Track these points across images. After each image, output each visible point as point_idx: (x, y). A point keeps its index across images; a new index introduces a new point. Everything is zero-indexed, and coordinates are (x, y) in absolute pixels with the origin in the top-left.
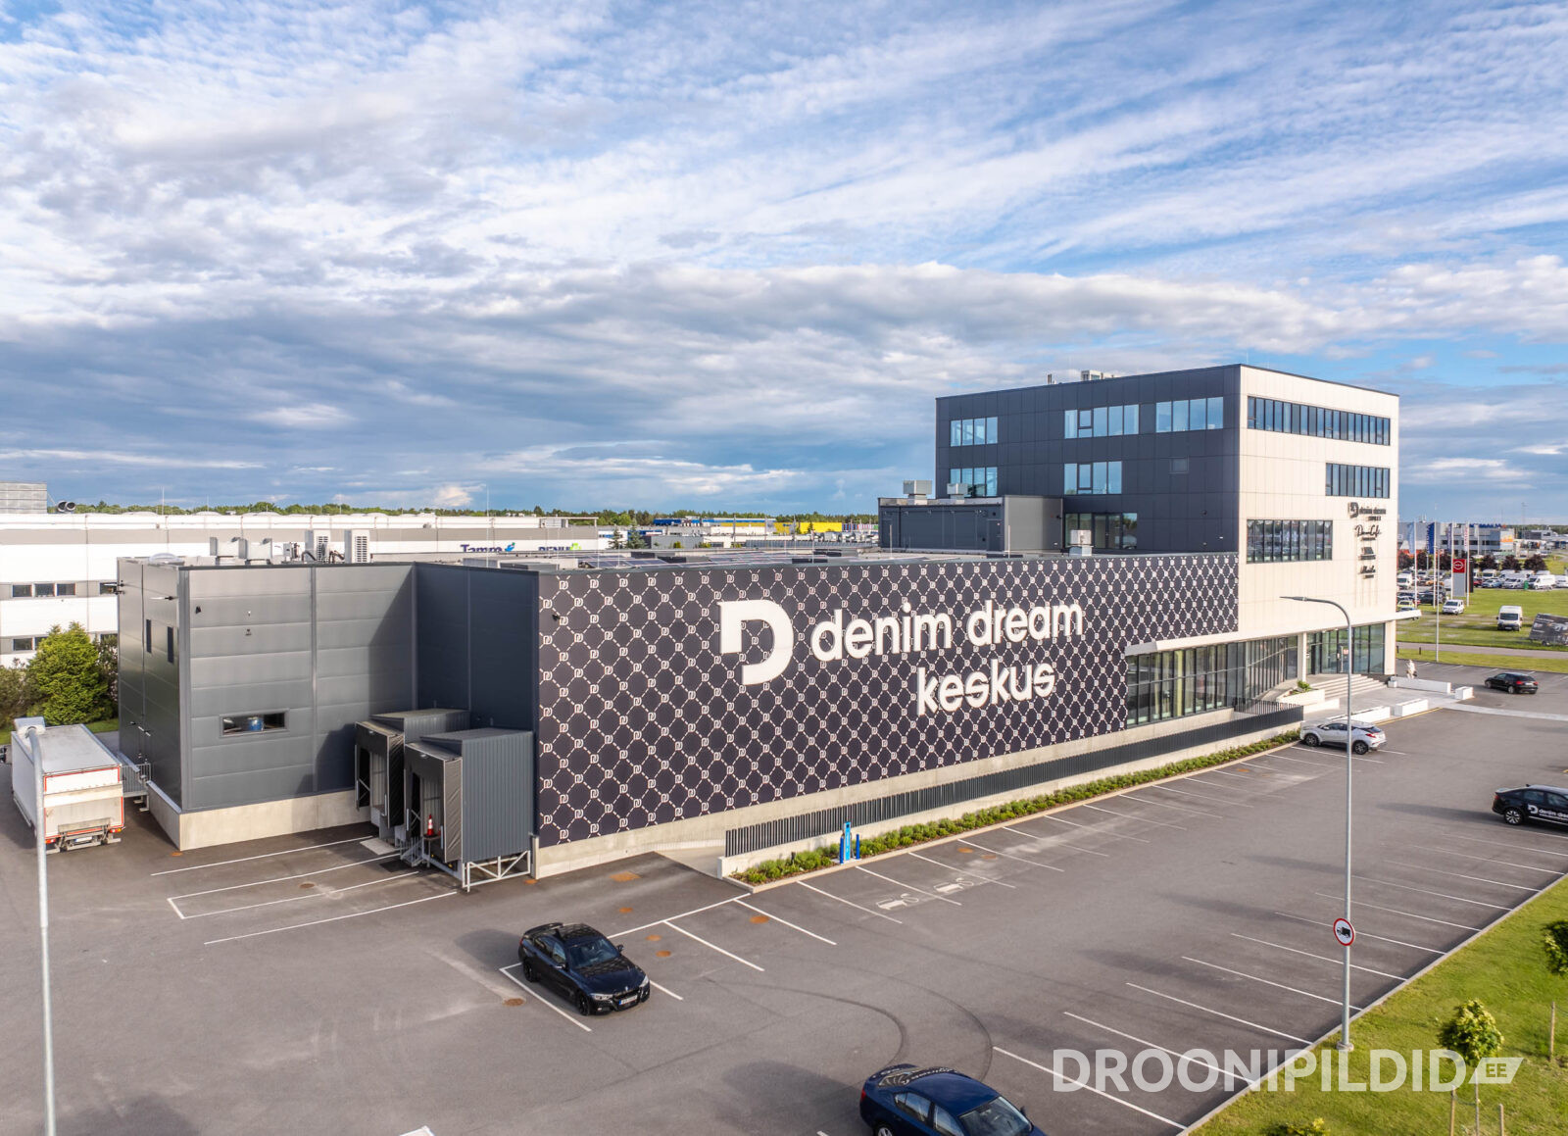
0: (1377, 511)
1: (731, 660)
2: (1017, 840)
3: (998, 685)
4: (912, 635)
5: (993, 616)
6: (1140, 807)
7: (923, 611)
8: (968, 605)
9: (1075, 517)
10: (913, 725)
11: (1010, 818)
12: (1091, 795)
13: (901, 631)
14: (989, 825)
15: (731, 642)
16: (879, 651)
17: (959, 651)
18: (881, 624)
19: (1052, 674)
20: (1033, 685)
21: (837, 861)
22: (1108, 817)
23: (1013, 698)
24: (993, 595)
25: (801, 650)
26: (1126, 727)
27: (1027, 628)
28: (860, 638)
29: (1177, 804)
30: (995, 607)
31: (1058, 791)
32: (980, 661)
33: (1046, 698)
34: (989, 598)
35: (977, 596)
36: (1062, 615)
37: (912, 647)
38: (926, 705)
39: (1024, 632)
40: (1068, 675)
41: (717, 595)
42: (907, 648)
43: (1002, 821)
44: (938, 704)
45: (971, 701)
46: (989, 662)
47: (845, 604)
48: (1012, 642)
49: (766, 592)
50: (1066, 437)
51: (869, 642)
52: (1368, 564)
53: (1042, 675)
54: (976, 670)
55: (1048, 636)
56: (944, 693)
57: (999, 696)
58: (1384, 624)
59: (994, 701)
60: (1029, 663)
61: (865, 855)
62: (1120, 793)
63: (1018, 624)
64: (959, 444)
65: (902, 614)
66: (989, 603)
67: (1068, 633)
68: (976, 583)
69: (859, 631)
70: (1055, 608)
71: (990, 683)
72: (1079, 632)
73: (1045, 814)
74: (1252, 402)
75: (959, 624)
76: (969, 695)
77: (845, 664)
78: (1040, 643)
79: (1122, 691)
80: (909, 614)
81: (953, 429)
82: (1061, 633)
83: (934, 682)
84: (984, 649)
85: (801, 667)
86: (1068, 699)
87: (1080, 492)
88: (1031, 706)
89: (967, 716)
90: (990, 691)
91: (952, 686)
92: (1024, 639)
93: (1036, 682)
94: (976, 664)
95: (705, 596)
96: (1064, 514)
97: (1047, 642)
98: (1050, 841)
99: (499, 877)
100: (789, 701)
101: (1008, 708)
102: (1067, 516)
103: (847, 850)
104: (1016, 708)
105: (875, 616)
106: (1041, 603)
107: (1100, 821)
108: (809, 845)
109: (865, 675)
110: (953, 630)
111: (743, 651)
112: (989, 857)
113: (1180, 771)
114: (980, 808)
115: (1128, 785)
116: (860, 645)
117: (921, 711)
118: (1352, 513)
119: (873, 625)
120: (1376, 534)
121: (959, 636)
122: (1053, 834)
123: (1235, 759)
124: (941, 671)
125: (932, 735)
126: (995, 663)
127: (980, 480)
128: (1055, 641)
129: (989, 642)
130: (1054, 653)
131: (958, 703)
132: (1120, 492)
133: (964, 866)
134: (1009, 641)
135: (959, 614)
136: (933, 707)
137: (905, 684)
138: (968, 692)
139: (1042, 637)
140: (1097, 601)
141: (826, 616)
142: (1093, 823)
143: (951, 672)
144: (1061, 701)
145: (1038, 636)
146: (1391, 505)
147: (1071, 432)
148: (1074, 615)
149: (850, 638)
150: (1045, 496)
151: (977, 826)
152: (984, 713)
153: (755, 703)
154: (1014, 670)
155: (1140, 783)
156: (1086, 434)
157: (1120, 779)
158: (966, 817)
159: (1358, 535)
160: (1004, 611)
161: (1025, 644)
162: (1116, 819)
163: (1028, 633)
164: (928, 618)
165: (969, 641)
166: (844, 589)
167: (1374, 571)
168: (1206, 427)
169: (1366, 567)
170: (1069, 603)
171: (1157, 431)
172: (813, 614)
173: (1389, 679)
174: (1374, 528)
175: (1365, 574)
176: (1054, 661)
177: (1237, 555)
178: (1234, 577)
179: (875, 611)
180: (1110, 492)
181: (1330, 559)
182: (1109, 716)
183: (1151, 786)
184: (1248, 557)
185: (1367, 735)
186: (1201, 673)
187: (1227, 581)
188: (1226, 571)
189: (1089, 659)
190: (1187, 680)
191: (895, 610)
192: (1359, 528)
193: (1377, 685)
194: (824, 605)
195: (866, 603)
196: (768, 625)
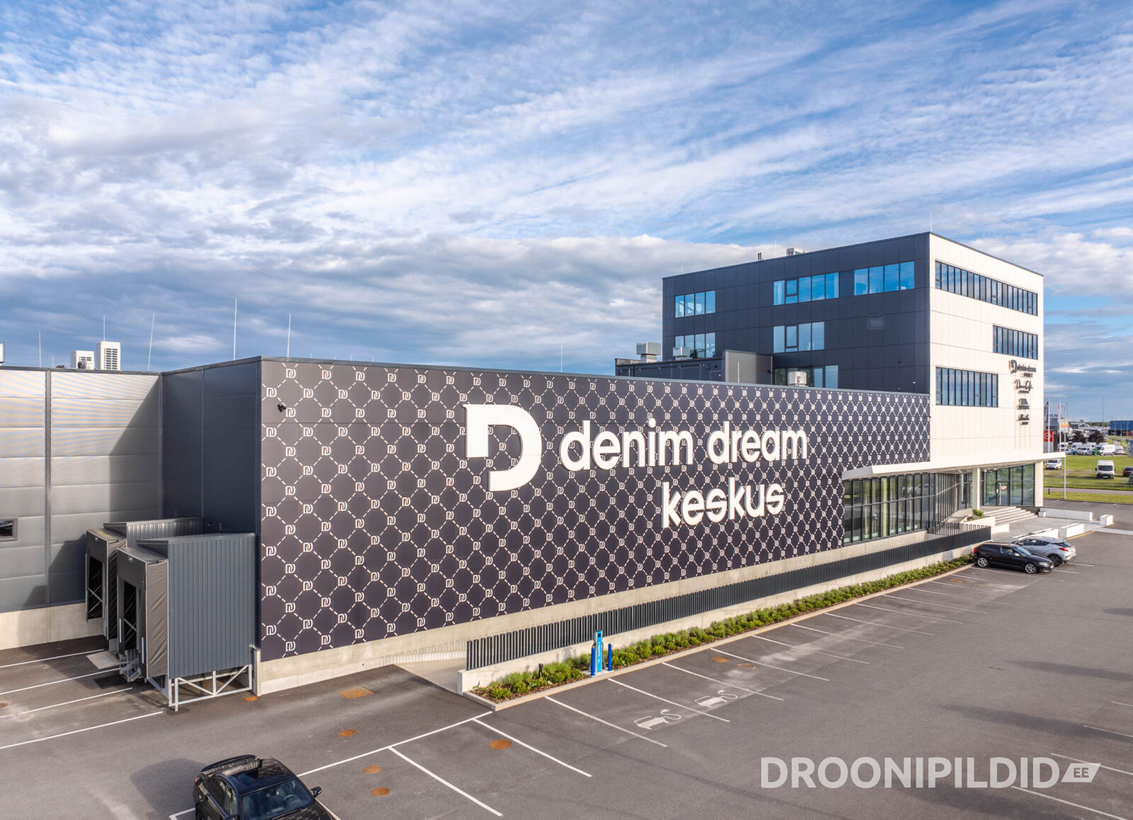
0: (1029, 369)
1: (477, 464)
2: (771, 649)
3: (735, 502)
4: (657, 450)
5: (730, 437)
6: (880, 614)
7: (667, 428)
8: (708, 425)
9: (783, 371)
10: (658, 538)
11: (758, 626)
12: (830, 604)
14: (739, 633)
15: (477, 446)
16: (626, 464)
17: (700, 468)
18: (628, 437)
19: (781, 494)
20: (765, 503)
21: (588, 673)
22: (853, 625)
23: (748, 515)
24: (730, 417)
25: (550, 458)
26: (843, 545)
27: (759, 450)
28: (607, 450)
29: (911, 611)
30: (732, 429)
31: (798, 600)
32: (718, 479)
33: (777, 516)
34: (727, 420)
35: (716, 417)
36: (790, 440)
38: (670, 519)
39: (757, 453)
40: (795, 496)
41: (463, 397)
43: (751, 629)
44: (681, 517)
45: (711, 515)
46: (727, 480)
47: (593, 415)
48: (747, 462)
49: (514, 398)
50: (775, 304)
51: (616, 455)
52: (1024, 412)
53: (773, 495)
54: (715, 487)
55: (778, 459)
56: (686, 508)
57: (736, 513)
58: (1034, 464)
59: (732, 516)
60: (762, 483)
61: (617, 667)
62: (855, 601)
63: (752, 446)
64: (683, 315)
65: (647, 429)
66: (727, 424)
67: (795, 456)
68: (715, 404)
69: (607, 443)
70: (784, 432)
71: (727, 499)
72: (805, 456)
73: (791, 622)
74: (939, 265)
75: (700, 442)
76: (709, 510)
77: (593, 474)
78: (771, 465)
79: (840, 512)
80: (654, 429)
81: (677, 304)
82: (790, 456)
83: (677, 496)
84: (723, 467)
85: (550, 476)
86: (795, 518)
87: (788, 350)
88: (764, 523)
89: (707, 531)
90: (728, 508)
91: (693, 501)
92: (758, 460)
93: (768, 501)
94: (715, 483)
95: (450, 397)
96: (774, 369)
97: (777, 464)
98: (804, 649)
99: (215, 694)
100: (538, 507)
101: (744, 524)
102: (776, 371)
103: (598, 661)
104: (751, 524)
105: (621, 429)
106: (771, 427)
107: (846, 628)
108: (558, 656)
109: (612, 487)
110: (694, 448)
111: (490, 457)
112: (746, 667)
113: (902, 582)
114: (728, 617)
115: (861, 595)
116: (607, 457)
117: (666, 524)
118: (1012, 369)
119: (620, 438)
120: (1030, 388)
121: (700, 453)
122: (805, 642)
123: (946, 572)
124: (683, 487)
125: (675, 547)
126: (732, 481)
127: (700, 346)
128: (784, 464)
129: (727, 461)
130: (783, 474)
131: (699, 517)
132: (822, 347)
133: (722, 677)
134: (745, 461)
135: (700, 435)
136: (677, 521)
137: (650, 498)
138: (708, 508)
139: (773, 460)
140: (819, 429)
141: (575, 426)
142: (841, 630)
143: (692, 488)
144: (789, 519)
145: (770, 457)
146: (1039, 364)
147: (779, 299)
148: (800, 440)
149: (599, 450)
150: (758, 354)
151: (727, 635)
152: (722, 529)
153: (502, 511)
154: (749, 488)
155: (871, 593)
156: (792, 300)
157: (852, 589)
158: (715, 626)
159: (1017, 388)
160: (740, 432)
161: (758, 465)
162: (861, 626)
163: (761, 454)
164: (671, 435)
165: (709, 459)
166: (592, 401)
167: (1028, 419)
168: (900, 288)
169: (1022, 415)
170: (796, 429)
171: (855, 294)
172: (561, 424)
173: (1039, 511)
174: (1028, 383)
175: (1022, 421)
176: (783, 482)
177: (929, 397)
178: (927, 416)
179: (622, 424)
180: (813, 349)
181: (997, 406)
182: (829, 534)
183: (882, 596)
184: (937, 400)
185: (1060, 549)
186: (902, 499)
187: (921, 419)
188: (921, 410)
189: (813, 481)
190: (891, 504)
191: (641, 424)
192: (1017, 382)
193: (1029, 515)
194: (572, 415)
195: (613, 415)
196: (516, 431)
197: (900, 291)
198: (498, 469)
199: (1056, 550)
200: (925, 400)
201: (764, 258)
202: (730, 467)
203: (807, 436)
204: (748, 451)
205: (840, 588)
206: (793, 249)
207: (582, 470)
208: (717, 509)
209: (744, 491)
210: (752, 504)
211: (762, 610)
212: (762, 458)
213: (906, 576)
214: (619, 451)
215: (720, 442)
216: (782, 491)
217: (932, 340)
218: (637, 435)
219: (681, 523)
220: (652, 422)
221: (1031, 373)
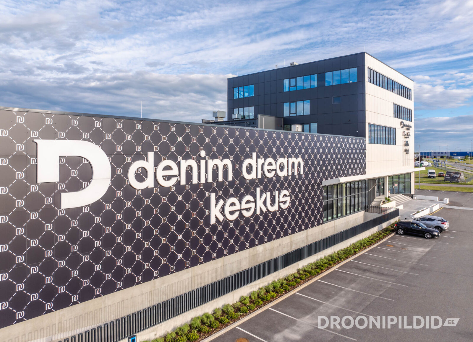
0: (408, 126)
3: (260, 203)
4: (207, 172)
5: (257, 162)
7: (214, 157)
8: (242, 155)
9: (289, 126)
10: (208, 230)
12: (320, 271)
13: (199, 169)
15: (48, 173)
16: (183, 182)
17: (237, 182)
18: (184, 164)
19: (288, 196)
20: (279, 202)
23: (268, 210)
24: (257, 150)
25: (119, 181)
26: (323, 223)
27: (275, 170)
28: (168, 173)
30: (258, 157)
32: (249, 189)
33: (286, 209)
34: (255, 152)
35: (247, 150)
36: (293, 163)
37: (207, 180)
38: (216, 217)
39: (274, 172)
40: (297, 196)
41: (34, 133)
42: (203, 181)
43: (268, 301)
44: (224, 216)
45: (245, 213)
46: (255, 190)
47: (156, 149)
49: (85, 135)
50: (284, 91)
51: (175, 176)
52: (407, 148)
53: (283, 197)
54: (247, 194)
55: (286, 175)
56: (228, 209)
57: (261, 210)
58: (410, 173)
59: (258, 212)
60: (276, 190)
62: (335, 268)
63: (270, 167)
64: (238, 98)
65: (199, 159)
66: (254, 154)
67: (296, 173)
68: (247, 142)
69: (168, 168)
70: (290, 159)
71: (255, 202)
72: (302, 173)
73: (295, 291)
74: (369, 71)
75: (237, 166)
76: (243, 209)
77: (156, 191)
78: (282, 179)
79: (321, 204)
80: (204, 158)
81: (235, 93)
82: (293, 173)
83: (221, 202)
84: (252, 181)
85: (119, 194)
86: (297, 210)
87: (291, 115)
88: (278, 214)
89: (242, 222)
90: (256, 207)
91: (233, 204)
92: (274, 176)
93: (280, 201)
95: (20, 134)
96: (284, 125)
97: (286, 178)
98: (305, 323)
100: (109, 218)
101: (265, 216)
102: (285, 126)
104: (270, 216)
105: (180, 158)
106: (282, 156)
107: (333, 295)
109: (172, 198)
110: (233, 170)
111: (62, 180)
113: (360, 249)
115: (338, 262)
116: (169, 178)
117: (213, 221)
118: (402, 126)
119: (179, 164)
120: (409, 135)
121: (237, 173)
123: (382, 239)
124: (226, 195)
125: (220, 236)
126: (258, 190)
127: (246, 114)
128: (290, 178)
129: (255, 177)
130: (289, 184)
131: (237, 214)
132: (309, 114)
134: (266, 177)
135: (237, 161)
136: (221, 218)
137: (201, 204)
139: (283, 176)
140: (310, 157)
141: (142, 156)
142: (330, 297)
143: (232, 196)
144: (293, 211)
145: (282, 174)
146: (412, 124)
147: (286, 89)
148: (299, 163)
149: (160, 173)
150: (275, 117)
151: (250, 310)
152: (252, 220)
153: (75, 223)
154: (269, 194)
155: (344, 260)
156: (293, 89)
157: (332, 257)
159: (404, 135)
160: (263, 159)
161: (274, 179)
163: (276, 173)
164: (217, 161)
165: (243, 177)
166: (156, 138)
167: (409, 151)
168: (349, 82)
169: (406, 149)
170: (297, 157)
171: (326, 86)
172: (129, 155)
173: (413, 196)
174: (408, 133)
175: (406, 152)
176: (290, 189)
177: (365, 139)
178: (364, 149)
179: (180, 154)
180: (304, 114)
181: (395, 145)
182: (315, 218)
183: (350, 261)
184: (369, 141)
185: (441, 223)
186: (352, 195)
187: (362, 151)
188: (362, 146)
189: (307, 188)
190: (347, 197)
191: (195, 155)
192: (404, 132)
193: (408, 199)
194: (139, 149)
195: (173, 149)
196: (88, 161)
197: (349, 83)
198: (70, 191)
199: (439, 223)
200: (364, 141)
201: (279, 67)
202: (257, 181)
203: (303, 161)
204: (268, 170)
205: (325, 257)
206: (293, 63)
207: (147, 188)
208: (249, 208)
209: (266, 196)
210: (271, 204)
211: (276, 281)
212: (276, 175)
213: (361, 244)
214: (177, 173)
215: (250, 166)
216: (289, 194)
217: (366, 109)
218: (192, 162)
219: (224, 220)
220: (203, 153)
221: (409, 128)
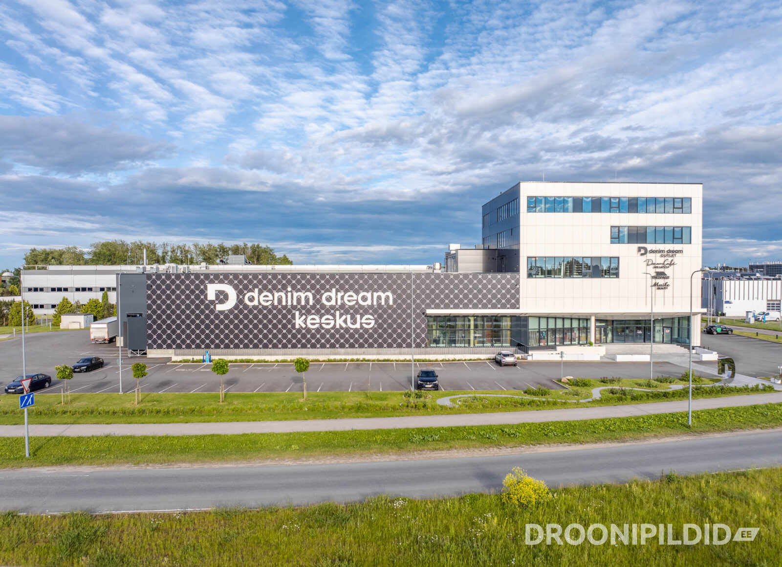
0: (671, 251)
1: (212, 302)
3: (340, 321)
4: (292, 299)
5: (337, 294)
7: (298, 291)
8: (322, 290)
10: (294, 331)
13: (287, 297)
15: (211, 296)
16: (276, 304)
17: (318, 307)
18: (277, 295)
19: (374, 320)
20: (361, 323)
23: (349, 327)
24: (337, 287)
25: (240, 301)
26: (426, 347)
27: (357, 300)
28: (266, 299)
30: (338, 291)
33: (370, 329)
34: (335, 287)
35: (328, 287)
36: (380, 296)
37: (293, 304)
38: (300, 325)
39: (355, 302)
40: (385, 321)
41: (207, 282)
42: (289, 303)
44: (306, 325)
45: (324, 326)
46: (335, 312)
47: (260, 287)
48: (348, 305)
49: (226, 282)
50: (498, 221)
53: (367, 320)
54: (327, 315)
55: (371, 304)
56: (309, 321)
57: (341, 326)
59: (338, 326)
60: (359, 314)
63: (351, 299)
65: (287, 292)
67: (383, 304)
69: (266, 296)
70: (376, 293)
71: (335, 320)
72: (392, 304)
74: (529, 198)
75: (317, 297)
77: (260, 307)
78: (365, 307)
79: (423, 331)
80: (290, 292)
82: (379, 304)
83: (304, 317)
85: (240, 307)
86: (385, 331)
88: (361, 331)
89: (323, 331)
90: (335, 323)
91: (314, 319)
92: (356, 304)
93: (363, 322)
94: (328, 312)
95: (202, 282)
97: (370, 307)
99: (139, 355)
100: (236, 316)
101: (347, 331)
104: (351, 331)
105: (275, 292)
106: (366, 291)
109: (270, 311)
110: (314, 299)
116: (267, 301)
117: (297, 326)
118: (642, 253)
119: (273, 295)
120: (672, 264)
121: (318, 301)
124: (308, 313)
125: (304, 336)
128: (375, 307)
129: (334, 304)
130: (375, 311)
131: (317, 326)
134: (346, 304)
135: (318, 294)
136: (304, 326)
137: (289, 316)
138: (322, 322)
139: (367, 304)
140: (404, 291)
141: (252, 291)
143: (313, 314)
144: (380, 331)
145: (364, 304)
148: (387, 297)
149: (262, 298)
152: (332, 331)
153: (222, 317)
154: (349, 316)
159: (648, 265)
160: (343, 293)
161: (356, 306)
163: (358, 302)
164: (300, 294)
165: (323, 303)
166: (260, 282)
167: (667, 286)
169: (658, 283)
170: (384, 291)
172: (246, 290)
174: (668, 261)
175: (657, 287)
176: (376, 314)
177: (517, 274)
178: (515, 285)
179: (275, 289)
181: (617, 278)
184: (528, 275)
187: (509, 286)
189: (399, 315)
190: (477, 331)
191: (284, 290)
192: (648, 261)
194: (251, 287)
195: (270, 287)
196: (227, 293)
200: (514, 276)
202: (337, 307)
204: (349, 300)
207: (255, 305)
208: (328, 323)
209: (346, 317)
210: (351, 323)
214: (272, 299)
216: (374, 318)
218: (283, 294)
219: (306, 327)
221: (673, 254)
